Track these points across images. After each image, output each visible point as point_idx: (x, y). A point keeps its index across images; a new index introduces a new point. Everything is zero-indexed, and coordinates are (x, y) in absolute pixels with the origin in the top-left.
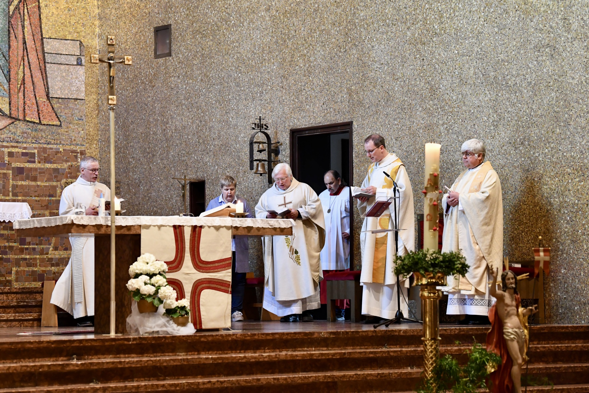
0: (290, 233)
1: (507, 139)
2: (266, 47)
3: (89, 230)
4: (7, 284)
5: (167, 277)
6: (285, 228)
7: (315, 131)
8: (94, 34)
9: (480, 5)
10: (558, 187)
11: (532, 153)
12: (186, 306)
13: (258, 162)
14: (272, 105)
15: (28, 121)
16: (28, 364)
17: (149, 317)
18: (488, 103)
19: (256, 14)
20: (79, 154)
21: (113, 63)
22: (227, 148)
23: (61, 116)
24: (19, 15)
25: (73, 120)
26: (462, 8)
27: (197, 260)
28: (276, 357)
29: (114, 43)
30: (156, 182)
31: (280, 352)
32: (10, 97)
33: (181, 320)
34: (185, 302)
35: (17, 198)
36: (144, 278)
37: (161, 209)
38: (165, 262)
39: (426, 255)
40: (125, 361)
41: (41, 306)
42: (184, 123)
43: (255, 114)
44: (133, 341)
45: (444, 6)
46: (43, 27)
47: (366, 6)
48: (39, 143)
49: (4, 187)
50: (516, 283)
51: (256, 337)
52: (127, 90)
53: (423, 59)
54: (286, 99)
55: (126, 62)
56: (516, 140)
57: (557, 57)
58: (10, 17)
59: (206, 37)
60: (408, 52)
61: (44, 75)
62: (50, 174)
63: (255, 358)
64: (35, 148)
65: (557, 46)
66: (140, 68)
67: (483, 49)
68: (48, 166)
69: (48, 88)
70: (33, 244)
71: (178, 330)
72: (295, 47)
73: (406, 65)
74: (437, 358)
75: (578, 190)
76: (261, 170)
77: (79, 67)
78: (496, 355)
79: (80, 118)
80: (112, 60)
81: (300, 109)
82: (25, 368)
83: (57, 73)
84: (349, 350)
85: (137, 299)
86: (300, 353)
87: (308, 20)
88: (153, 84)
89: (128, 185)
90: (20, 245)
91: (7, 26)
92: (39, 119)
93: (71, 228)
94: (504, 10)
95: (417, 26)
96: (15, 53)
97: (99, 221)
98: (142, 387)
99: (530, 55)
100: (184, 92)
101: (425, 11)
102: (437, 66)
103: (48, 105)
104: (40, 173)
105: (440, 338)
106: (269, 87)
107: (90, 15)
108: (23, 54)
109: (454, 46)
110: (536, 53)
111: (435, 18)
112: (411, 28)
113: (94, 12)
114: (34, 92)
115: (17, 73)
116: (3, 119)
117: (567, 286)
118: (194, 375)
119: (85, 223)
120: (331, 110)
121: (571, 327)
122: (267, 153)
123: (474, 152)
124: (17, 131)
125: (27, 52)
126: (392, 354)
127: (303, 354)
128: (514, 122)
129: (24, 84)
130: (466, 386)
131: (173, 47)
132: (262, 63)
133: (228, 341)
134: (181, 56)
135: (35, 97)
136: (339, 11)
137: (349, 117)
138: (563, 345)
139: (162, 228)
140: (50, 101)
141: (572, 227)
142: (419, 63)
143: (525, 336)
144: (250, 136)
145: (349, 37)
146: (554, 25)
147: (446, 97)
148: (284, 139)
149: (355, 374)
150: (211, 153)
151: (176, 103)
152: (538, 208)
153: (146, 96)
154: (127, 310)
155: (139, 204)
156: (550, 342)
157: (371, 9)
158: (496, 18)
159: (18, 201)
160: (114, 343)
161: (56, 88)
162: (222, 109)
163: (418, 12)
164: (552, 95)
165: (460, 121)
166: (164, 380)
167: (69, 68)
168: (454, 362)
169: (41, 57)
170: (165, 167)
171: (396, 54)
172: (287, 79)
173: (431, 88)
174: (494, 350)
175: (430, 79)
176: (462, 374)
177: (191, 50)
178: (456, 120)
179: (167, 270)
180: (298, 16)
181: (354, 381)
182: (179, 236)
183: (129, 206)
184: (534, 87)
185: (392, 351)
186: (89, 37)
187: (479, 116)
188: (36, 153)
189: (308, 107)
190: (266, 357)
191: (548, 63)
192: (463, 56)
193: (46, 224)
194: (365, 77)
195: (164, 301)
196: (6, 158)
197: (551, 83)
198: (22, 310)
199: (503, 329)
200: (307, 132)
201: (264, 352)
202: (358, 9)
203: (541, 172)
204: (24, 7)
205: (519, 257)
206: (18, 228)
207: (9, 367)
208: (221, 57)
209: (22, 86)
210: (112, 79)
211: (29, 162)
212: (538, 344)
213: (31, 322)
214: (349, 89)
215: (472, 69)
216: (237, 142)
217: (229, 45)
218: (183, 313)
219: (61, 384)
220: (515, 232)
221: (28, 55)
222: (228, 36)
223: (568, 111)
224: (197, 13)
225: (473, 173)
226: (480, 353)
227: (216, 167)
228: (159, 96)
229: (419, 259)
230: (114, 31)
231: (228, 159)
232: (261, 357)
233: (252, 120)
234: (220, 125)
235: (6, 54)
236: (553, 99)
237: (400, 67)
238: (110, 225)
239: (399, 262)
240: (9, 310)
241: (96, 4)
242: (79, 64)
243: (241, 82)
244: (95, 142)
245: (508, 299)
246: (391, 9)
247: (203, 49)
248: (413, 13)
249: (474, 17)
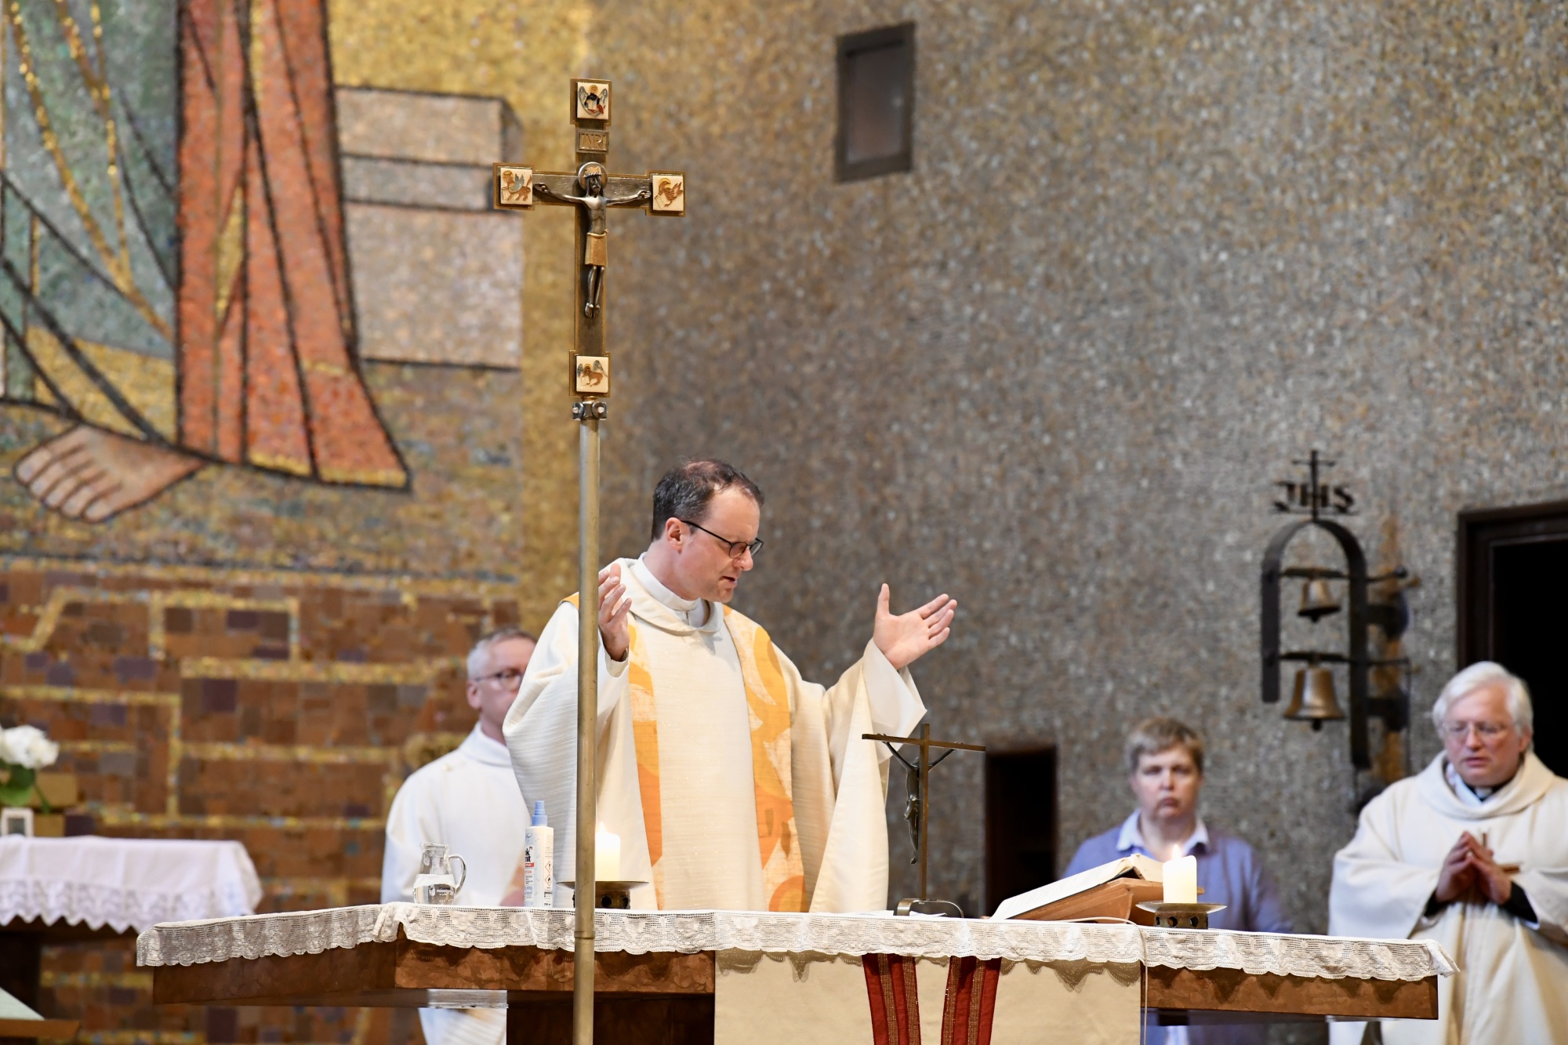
0: (1428, 1005)
2: (1352, 126)
3: (476, 971)
6: (1400, 983)
13: (1303, 665)
14: (1371, 396)
15: (260, 469)
20: (488, 620)
21: (600, 207)
22: (1161, 599)
23: (409, 445)
25: (466, 465)
29: (605, 116)
32: (179, 359)
35: (199, 822)
42: (961, 479)
43: (1293, 439)
46: (334, 36)
48: (310, 568)
49: (142, 771)
52: (711, 326)
54: (1442, 368)
55: (660, 203)
59: (1071, 79)
61: (337, 256)
62: (356, 711)
64: (290, 591)
66: (771, 224)
68: (346, 672)
69: (353, 317)
72: (1491, 120)
76: (1318, 702)
77: (491, 220)
79: (494, 453)
80: (593, 193)
81: (1511, 416)
83: (394, 250)
88: (827, 299)
91: (170, 32)
92: (312, 455)
93: (395, 964)
96: (208, 156)
97: (522, 931)
100: (965, 337)
103: (351, 396)
104: (310, 705)
106: (1363, 315)
108: (244, 161)
114: (291, 333)
115: (215, 250)
116: (146, 457)
119: (458, 941)
122: (1345, 624)
124: (207, 513)
125: (261, 150)
129: (246, 296)
131: (923, 128)
132: (1329, 200)
134: (956, 172)
135: (296, 357)
139: (814, 966)
140: (360, 378)
144: (1265, 543)
148: (1429, 558)
150: (1085, 621)
151: (931, 388)
153: (794, 353)
159: (207, 834)
161: (392, 315)
162: (1140, 416)
167: (452, 227)
169: (323, 172)
172: (1447, 279)
177: (999, 142)
182: (891, 1008)
186: (540, 82)
188: (296, 615)
189: (1547, 407)
193: (286, 943)
196: (158, 638)
206: (159, 964)
208: (1137, 175)
209: (237, 309)
210: (592, 278)
211: (261, 653)
216: (1204, 566)
217: (1180, 121)
221: (263, 166)
222: (1175, 79)
227: (1109, 687)
228: (854, 353)
231: (1164, 651)
233: (1278, 469)
234: (1129, 491)
235: (164, 158)
238: (571, 949)
242: (495, 206)
243: (1228, 289)
247: (1056, 138)
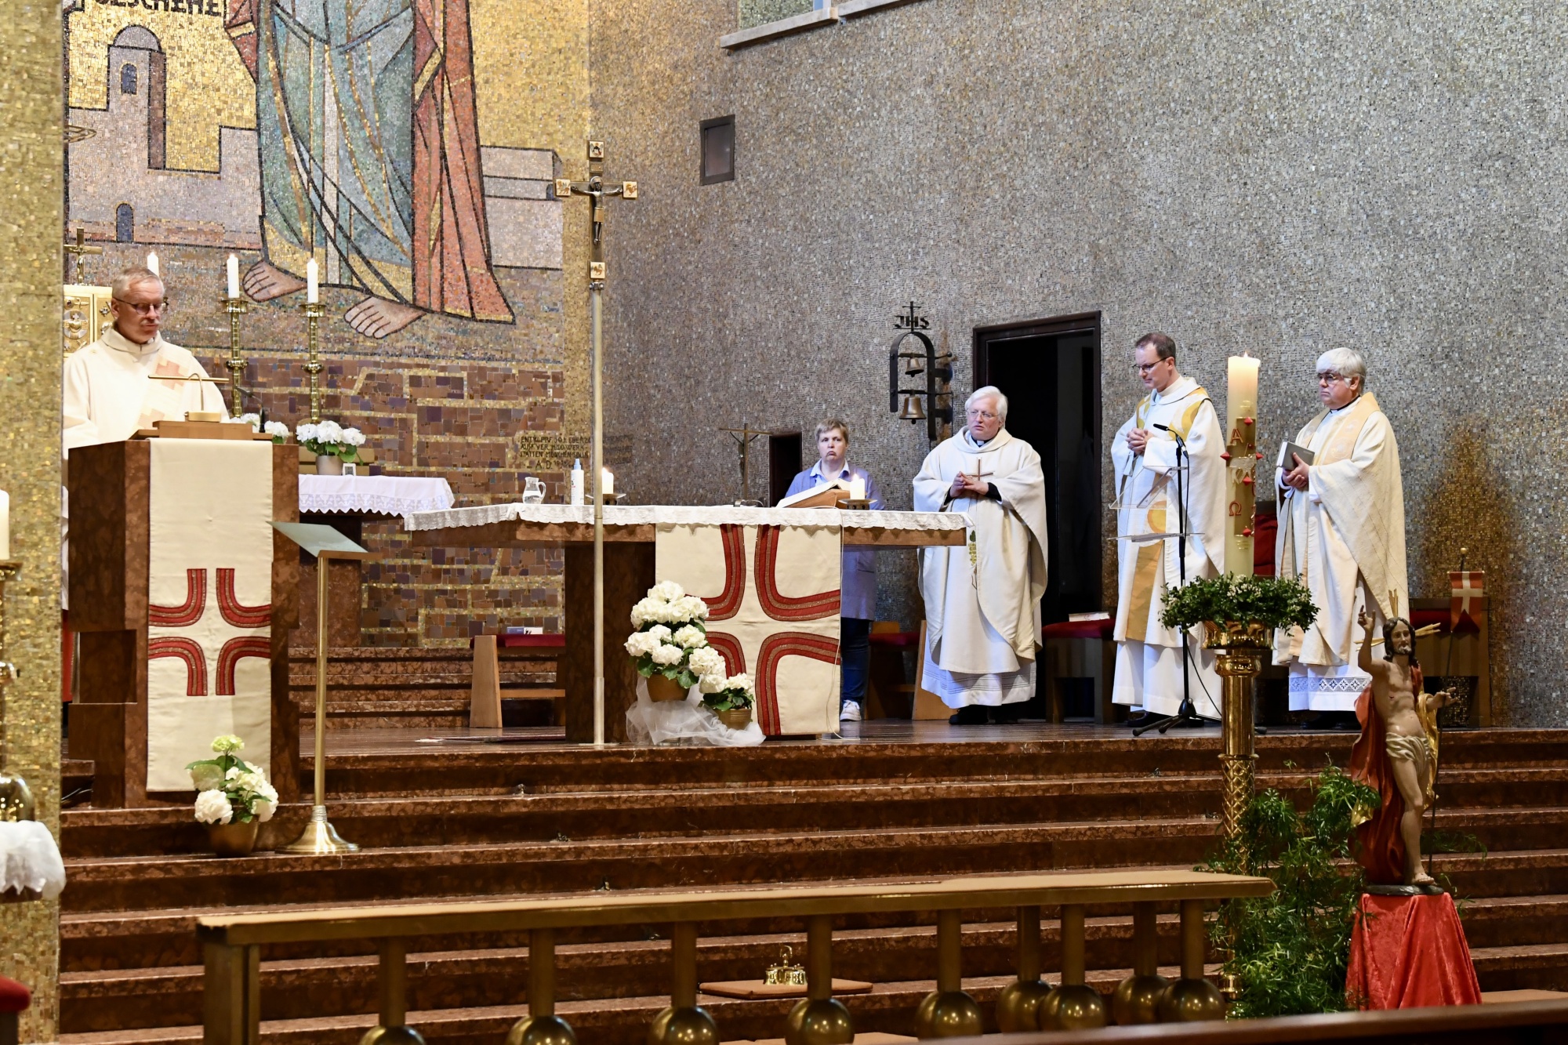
1: (1417, 348)
2: (926, 160)
3: (551, 533)
4: (410, 641)
5: (707, 630)
6: (951, 531)
7: (1025, 332)
8: (581, 137)
9: (1362, 74)
10: (1519, 446)
11: (1466, 375)
12: (746, 688)
13: (908, 395)
14: (936, 278)
15: (449, 314)
16: (428, 800)
17: (670, 710)
18: (1378, 274)
19: (906, 92)
20: (550, 380)
21: (600, 196)
22: (846, 367)
23: (514, 303)
24: (433, 102)
25: (539, 312)
26: (1323, 78)
27: (769, 595)
28: (927, 793)
29: (600, 156)
30: (704, 437)
31: (937, 782)
32: (414, 267)
33: (735, 715)
34: (746, 681)
35: (427, 469)
36: (661, 631)
37: (715, 491)
38: (702, 599)
39: (1228, 585)
40: (619, 798)
41: (468, 686)
42: (758, 316)
43: (903, 297)
44: (637, 757)
45: (1287, 75)
46: (479, 124)
47: (1129, 75)
48: (472, 358)
49: (402, 447)
50: (1413, 644)
51: (888, 752)
52: (646, 249)
53: (1245, 184)
54: (965, 265)
55: (627, 194)
56: (1434, 350)
57: (1518, 179)
58: (415, 106)
59: (803, 139)
60: (1215, 168)
61: (482, 220)
62: (493, 421)
63: (885, 794)
64: (463, 368)
65: (1519, 157)
66: (672, 204)
67: (1368, 163)
68: (489, 403)
69: (489, 247)
70: (459, 562)
71: (729, 737)
72: (984, 158)
73: (1210, 195)
74: (1250, 796)
75: (1560, 453)
76: (914, 411)
77: (550, 203)
78: (1370, 789)
79: (551, 306)
80: (597, 190)
81: (995, 286)
82: (423, 808)
83: (506, 217)
84: (1081, 779)
85: (645, 673)
86: (977, 786)
87: (1012, 105)
88: (698, 237)
89: (648, 442)
90: (434, 563)
91: (409, 124)
92: (472, 309)
93: (516, 529)
94: (1410, 83)
95: (1232, 115)
96: (425, 178)
97: (571, 515)
98: (653, 849)
99: (1462, 174)
100: (759, 253)
101: (1248, 83)
102: (1273, 198)
103: (488, 282)
104: (472, 418)
105: (1256, 756)
106: (932, 242)
107: (574, 99)
108: (441, 179)
109: (1308, 155)
110: (1475, 171)
111: (1270, 99)
112: (1220, 118)
113: (581, 92)
114: (462, 255)
115: (429, 219)
116: (400, 310)
117: (1537, 651)
118: (761, 827)
119: (543, 520)
120: (1058, 287)
121: (1542, 733)
122: (925, 377)
123: (1342, 373)
124: (427, 334)
125: (448, 174)
126: (1167, 788)
127: (984, 788)
128: (1430, 312)
129: (442, 239)
130: (1309, 852)
131: (739, 161)
132: (917, 192)
133: (830, 760)
134: (754, 180)
135: (464, 265)
136: (1074, 84)
137: (1094, 302)
138: (1522, 771)
139: (699, 530)
140: (492, 274)
141: (1548, 530)
142: (1237, 191)
143: (1432, 750)
144: (891, 342)
145: (1093, 137)
146: (1511, 113)
147: (1292, 261)
148: (961, 348)
149: (1090, 829)
150: (813, 378)
151: (744, 275)
152: (1478, 489)
153: (684, 261)
154: (630, 694)
155: (670, 481)
156: (1499, 764)
157: (1139, 80)
158: (1394, 99)
159: (430, 475)
160: (598, 761)
161: (505, 246)
162: (836, 287)
163: (1235, 86)
164: (1509, 256)
165: (1321, 309)
166: (700, 835)
167: (531, 207)
168: (1283, 803)
169: (475, 184)
170: (720, 407)
171: (1191, 172)
172: (967, 226)
173: (1262, 242)
174: (1366, 779)
175: (1260, 224)
176: (1299, 828)
177: (773, 167)
178: (1313, 308)
179: (707, 615)
180: (991, 96)
181: (1088, 842)
182: (732, 547)
183: (650, 486)
184: (1473, 242)
185: (1168, 783)
186: (571, 142)
187: (1358, 300)
188: (465, 379)
189: (1010, 282)
190: (907, 793)
191: (1500, 191)
192: (1327, 175)
193: (469, 520)
194: (1127, 222)
195: (701, 677)
196: (407, 389)
197: (1507, 233)
198: (433, 693)
199: (1385, 738)
200: (1008, 334)
201: (905, 783)
202: (1112, 81)
203: (1486, 415)
204: (443, 85)
205: (1440, 591)
206: (414, 529)
207: (391, 806)
208: (833, 181)
209: (438, 244)
210: (597, 227)
211: (451, 396)
212: (1473, 768)
213: (450, 718)
214: (1094, 245)
215: (1346, 203)
216: (865, 353)
217: (852, 157)
218: (740, 702)
219: (494, 840)
220: (1432, 539)
221: (449, 181)
222: (849, 139)
223: (1541, 289)
224: (786, 91)
225: (1341, 420)
226: (1338, 786)
227: (824, 407)
228: (710, 261)
229: (1214, 594)
230: (622, 131)
231: (848, 390)
232: (896, 791)
233: (896, 310)
234: (832, 320)
235: (407, 179)
236: (1510, 265)
237: (1199, 200)
238: (592, 523)
239: (1172, 599)
240: (406, 694)
241: (586, 76)
242: (552, 197)
243: (874, 231)
244: (583, 355)
245: (1396, 677)
246: (1179, 81)
247: (797, 165)
248: (1225, 88)
249: (1348, 96)
